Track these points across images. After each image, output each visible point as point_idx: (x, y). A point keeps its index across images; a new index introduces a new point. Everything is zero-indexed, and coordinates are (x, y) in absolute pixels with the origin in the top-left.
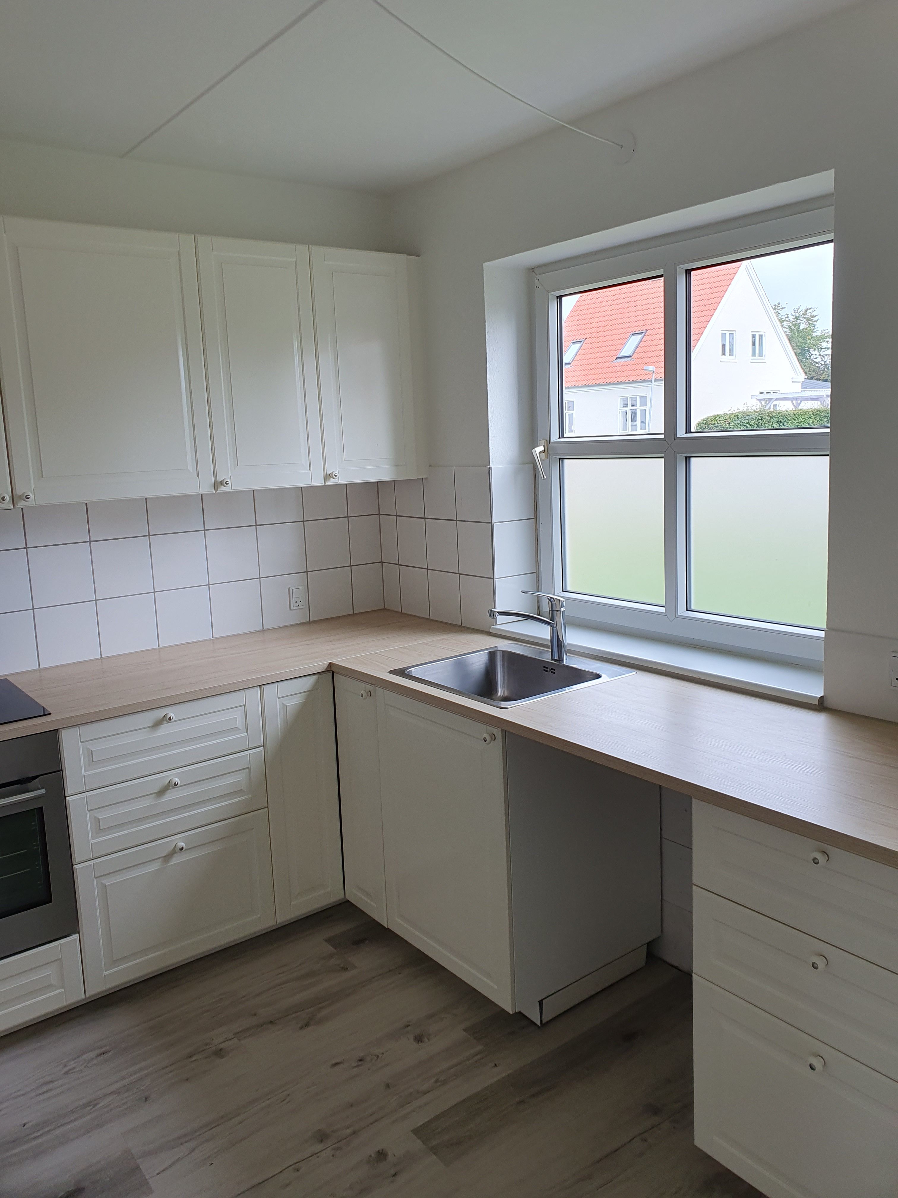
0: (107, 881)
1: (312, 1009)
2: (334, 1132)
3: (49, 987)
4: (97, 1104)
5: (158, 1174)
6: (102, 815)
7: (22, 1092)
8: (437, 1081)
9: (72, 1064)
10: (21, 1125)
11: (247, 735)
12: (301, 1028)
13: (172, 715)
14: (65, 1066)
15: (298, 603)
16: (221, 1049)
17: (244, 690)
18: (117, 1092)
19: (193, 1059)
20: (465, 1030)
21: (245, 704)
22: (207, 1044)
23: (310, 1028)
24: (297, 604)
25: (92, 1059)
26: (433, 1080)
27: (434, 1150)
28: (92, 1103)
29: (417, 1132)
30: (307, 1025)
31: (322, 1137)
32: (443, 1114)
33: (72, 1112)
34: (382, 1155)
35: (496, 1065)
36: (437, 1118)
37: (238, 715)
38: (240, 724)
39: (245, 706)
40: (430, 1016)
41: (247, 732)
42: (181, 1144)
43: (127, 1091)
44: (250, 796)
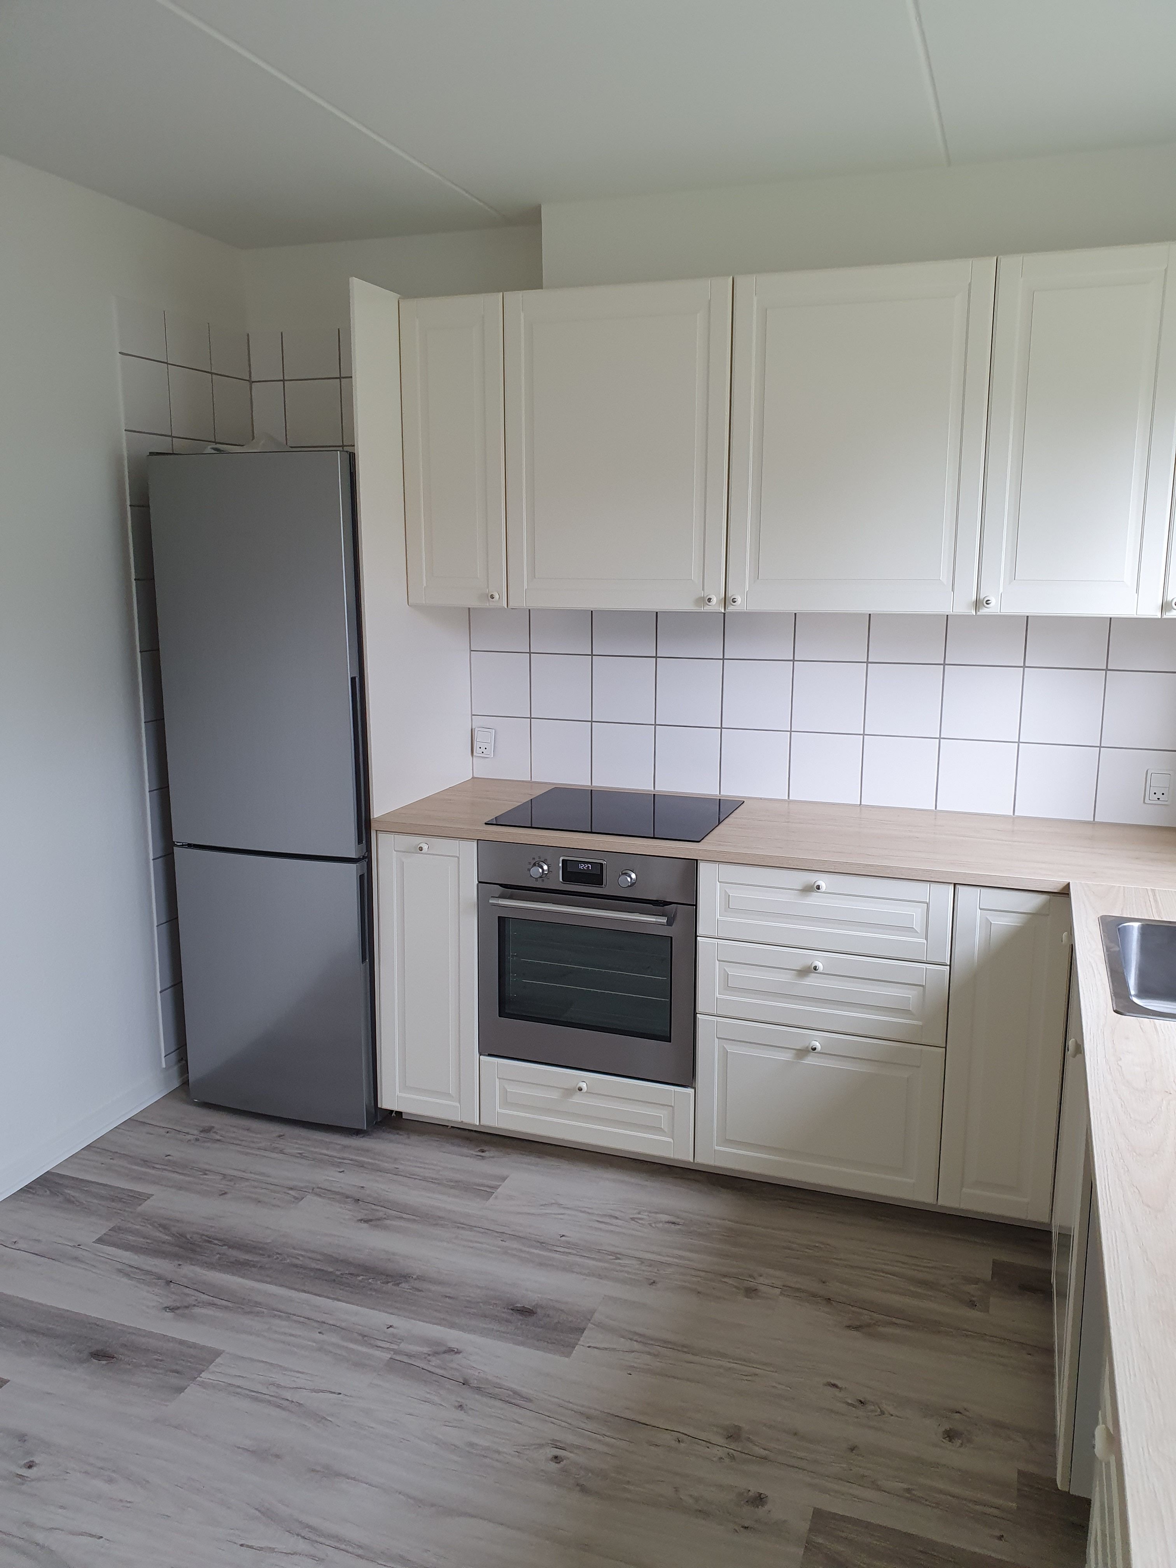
0: (731, 1048)
1: (881, 1317)
2: (748, 1439)
3: (658, 1130)
4: (619, 1259)
5: (589, 1347)
6: (732, 971)
7: (590, 1211)
8: (908, 1490)
9: (644, 1216)
10: (560, 1235)
11: (926, 942)
12: (849, 1327)
13: (823, 885)
14: (639, 1213)
15: (1159, 795)
16: (756, 1289)
17: (929, 883)
18: (641, 1261)
19: (725, 1280)
20: (1020, 1472)
21: (928, 901)
22: (751, 1276)
23: (855, 1333)
24: (1156, 797)
25: (661, 1222)
26: (905, 1486)
27: (810, 1546)
28: (617, 1256)
29: (818, 1514)
30: (857, 1328)
31: (734, 1434)
32: (868, 1525)
33: (599, 1251)
34: (759, 1500)
35: (1001, 1538)
36: (857, 1522)
37: (917, 914)
38: (918, 924)
39: (928, 904)
40: (998, 1426)
41: (927, 939)
42: (631, 1339)
43: (650, 1266)
44: (920, 1023)
